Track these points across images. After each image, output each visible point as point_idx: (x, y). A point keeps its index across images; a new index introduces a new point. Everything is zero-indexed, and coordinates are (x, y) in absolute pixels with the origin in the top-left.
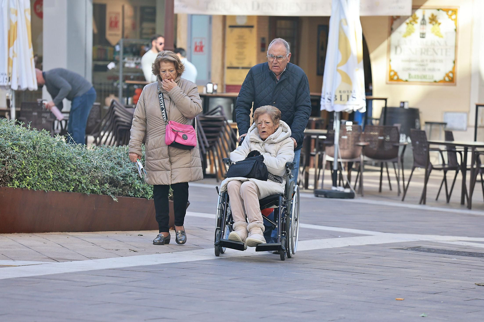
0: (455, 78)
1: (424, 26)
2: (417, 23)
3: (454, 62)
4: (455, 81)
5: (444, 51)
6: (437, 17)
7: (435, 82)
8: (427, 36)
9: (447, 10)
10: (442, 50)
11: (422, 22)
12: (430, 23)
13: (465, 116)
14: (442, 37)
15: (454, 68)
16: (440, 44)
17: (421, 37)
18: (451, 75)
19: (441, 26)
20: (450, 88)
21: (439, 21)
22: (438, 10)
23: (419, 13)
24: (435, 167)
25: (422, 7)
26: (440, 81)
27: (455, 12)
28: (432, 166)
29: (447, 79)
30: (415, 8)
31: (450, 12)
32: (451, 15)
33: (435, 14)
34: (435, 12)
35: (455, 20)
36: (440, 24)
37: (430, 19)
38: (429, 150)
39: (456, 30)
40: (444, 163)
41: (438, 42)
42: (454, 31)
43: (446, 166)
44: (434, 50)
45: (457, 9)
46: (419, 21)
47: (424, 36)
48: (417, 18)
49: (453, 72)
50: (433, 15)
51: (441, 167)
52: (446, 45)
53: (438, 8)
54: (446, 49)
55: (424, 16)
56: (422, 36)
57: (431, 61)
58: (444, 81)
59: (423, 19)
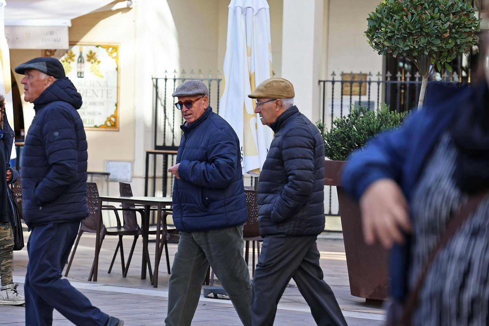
0: (118, 123)
1: (82, 64)
2: (73, 60)
3: (116, 105)
4: (118, 127)
5: (105, 93)
6: (96, 55)
7: (96, 127)
8: (85, 75)
9: (107, 47)
10: (102, 91)
11: (80, 60)
12: (89, 60)
13: (129, 164)
14: (102, 77)
15: (116, 111)
16: (100, 85)
17: (78, 77)
18: (113, 119)
19: (100, 64)
20: (112, 134)
21: (99, 59)
22: (97, 46)
23: (76, 50)
24: (108, 230)
25: (78, 43)
26: (101, 126)
27: (115, 49)
28: (105, 229)
29: (109, 124)
30: (72, 43)
31: (110, 49)
32: (111, 53)
33: (93, 52)
34: (94, 49)
35: (116, 58)
36: (99, 62)
37: (88, 56)
38: (101, 208)
39: (117, 69)
40: (119, 226)
41: (98, 82)
42: (115, 69)
43: (122, 230)
44: (93, 90)
45: (118, 46)
46: (76, 58)
47: (82, 76)
48: (74, 56)
49: (115, 116)
50: (91, 52)
51: (116, 230)
52: (107, 86)
53: (97, 44)
54: (107, 90)
55: (81, 53)
56: (79, 75)
57: (90, 104)
58: (105, 126)
59: (80, 56)
